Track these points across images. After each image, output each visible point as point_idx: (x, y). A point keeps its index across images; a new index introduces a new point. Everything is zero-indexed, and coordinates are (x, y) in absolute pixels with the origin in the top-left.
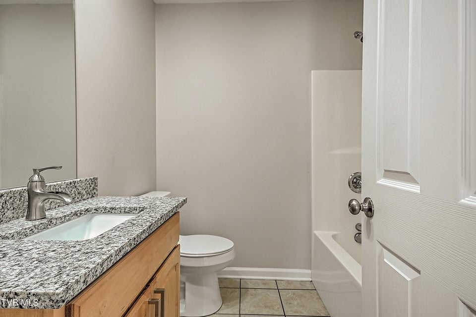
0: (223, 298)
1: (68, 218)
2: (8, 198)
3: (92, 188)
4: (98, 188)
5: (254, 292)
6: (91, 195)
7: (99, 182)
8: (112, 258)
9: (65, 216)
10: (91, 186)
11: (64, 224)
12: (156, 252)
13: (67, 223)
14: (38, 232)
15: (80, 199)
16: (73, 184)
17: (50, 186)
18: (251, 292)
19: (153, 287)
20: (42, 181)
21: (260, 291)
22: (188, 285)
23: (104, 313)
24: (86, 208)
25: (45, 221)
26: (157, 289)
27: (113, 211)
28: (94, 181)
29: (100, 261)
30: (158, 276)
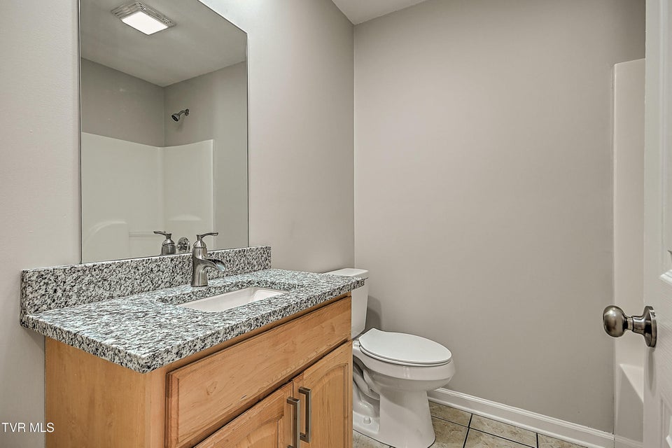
0: (436, 433)
1: (228, 288)
2: (177, 263)
3: (264, 258)
4: (272, 259)
5: (491, 440)
6: (263, 267)
7: (272, 252)
8: (219, 336)
9: (225, 286)
10: (262, 256)
11: (224, 294)
12: (303, 342)
13: (227, 294)
14: (197, 299)
15: (250, 269)
16: (242, 253)
17: (218, 253)
18: (485, 438)
19: (297, 384)
20: (204, 247)
21: (503, 442)
22: (383, 399)
23: (213, 394)
24: (249, 280)
25: (204, 289)
26: (304, 388)
27: (273, 286)
28: (267, 250)
29: (201, 335)
30: (307, 374)
